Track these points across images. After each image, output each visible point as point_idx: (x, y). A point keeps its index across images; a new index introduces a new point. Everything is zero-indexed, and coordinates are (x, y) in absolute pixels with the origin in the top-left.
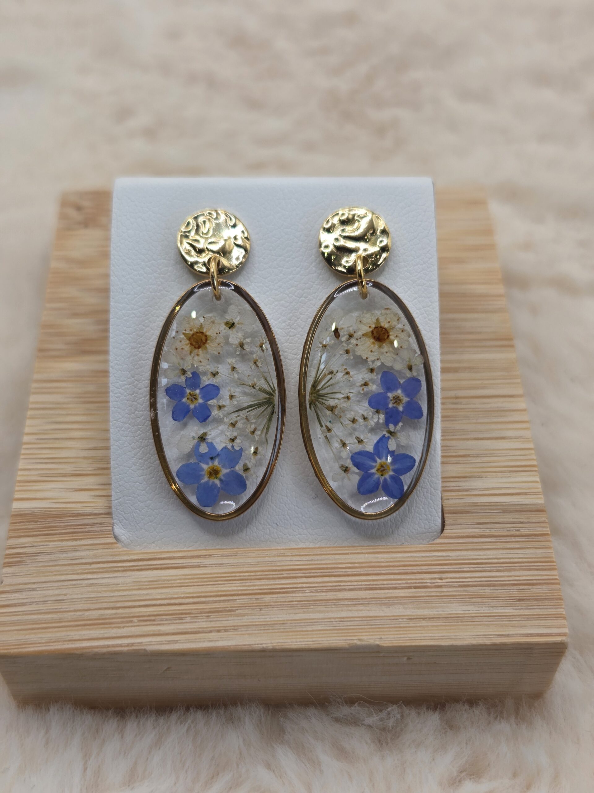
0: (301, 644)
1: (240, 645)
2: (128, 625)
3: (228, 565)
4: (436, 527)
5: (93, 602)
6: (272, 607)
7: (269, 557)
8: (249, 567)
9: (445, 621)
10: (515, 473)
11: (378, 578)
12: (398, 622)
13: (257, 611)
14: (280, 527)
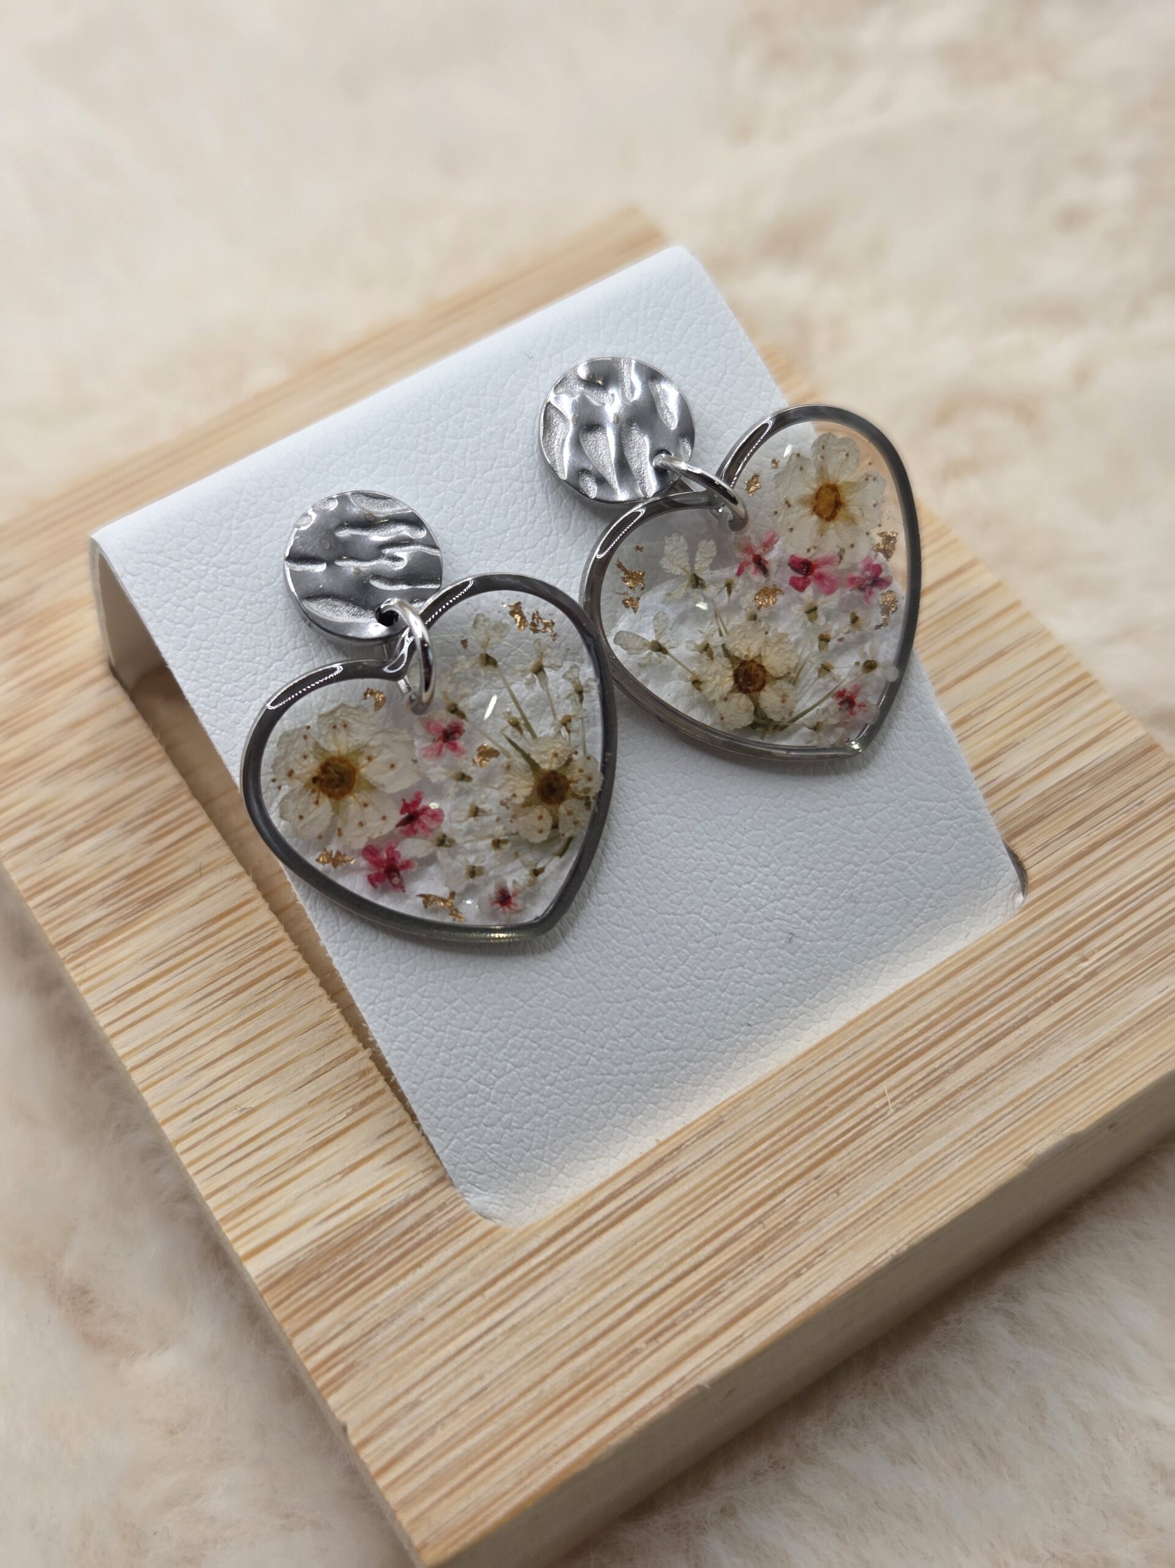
1: (852, 1277)
2: (634, 1361)
3: (722, 1147)
5: (541, 1358)
6: (853, 1176)
7: (780, 1090)
8: (761, 1130)
11: (986, 1019)
12: (1073, 1075)
13: (834, 1198)
14: (756, 1026)
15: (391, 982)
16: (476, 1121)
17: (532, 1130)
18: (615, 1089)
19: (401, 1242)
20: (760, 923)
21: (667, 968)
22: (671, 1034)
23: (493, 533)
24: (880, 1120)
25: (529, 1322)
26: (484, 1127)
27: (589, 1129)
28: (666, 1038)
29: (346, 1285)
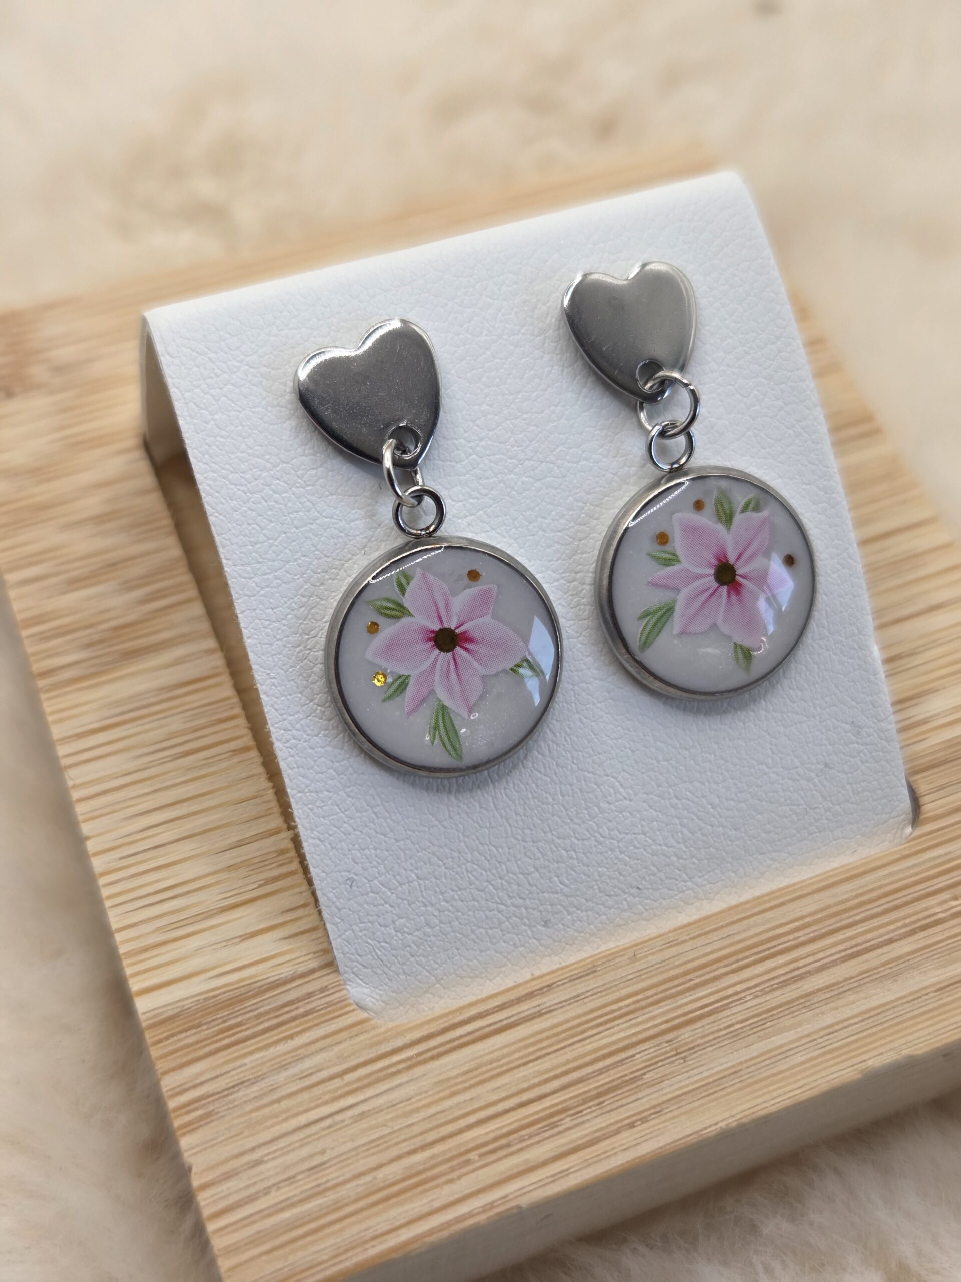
0: (784, 1100)
1: (680, 1140)
2: (464, 1170)
3: (589, 993)
5: (381, 1147)
6: (701, 1047)
7: (653, 954)
8: (628, 986)
11: (855, 932)
12: (921, 1002)
13: (680, 1064)
14: (644, 891)
15: (323, 776)
16: (371, 918)
17: (421, 939)
18: (505, 919)
19: (279, 1012)
20: (669, 799)
21: (575, 820)
22: (566, 881)
23: (507, 392)
24: (738, 1002)
25: (378, 1112)
26: (379, 927)
27: (473, 950)
28: (561, 883)
29: (221, 1039)
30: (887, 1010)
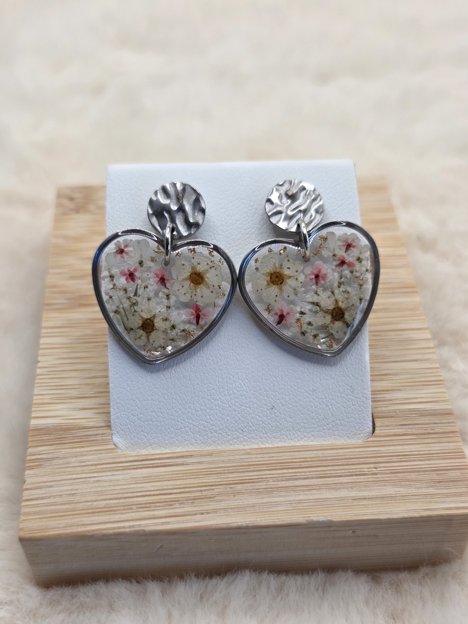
0: (269, 522)
1: (220, 524)
2: (129, 511)
3: (206, 462)
4: (368, 429)
5: (100, 494)
7: (238, 455)
8: (223, 464)
9: (381, 500)
10: (426, 386)
11: (326, 469)
13: (231, 497)
14: (245, 433)
16: (129, 411)
17: (147, 425)
18: (183, 427)
19: (83, 438)
20: (264, 396)
21: (222, 394)
23: (234, 220)
24: (266, 481)
25: (104, 482)
26: (131, 415)
27: (167, 436)
28: (210, 419)
29: (56, 441)
30: (328, 501)
